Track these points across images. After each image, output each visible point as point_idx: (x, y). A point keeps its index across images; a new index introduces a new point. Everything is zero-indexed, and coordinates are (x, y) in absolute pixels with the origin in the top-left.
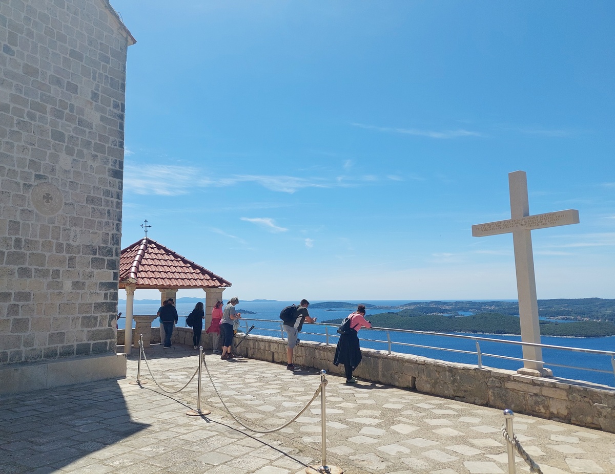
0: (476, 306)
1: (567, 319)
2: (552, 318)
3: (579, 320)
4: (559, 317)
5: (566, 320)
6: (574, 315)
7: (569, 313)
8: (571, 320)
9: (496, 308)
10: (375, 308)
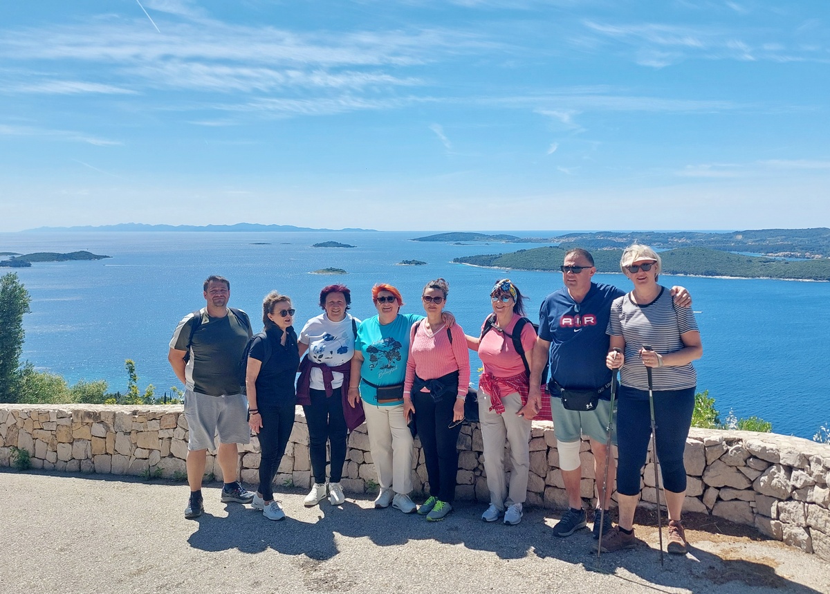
0: (660, 239)
1: (792, 256)
2: (770, 254)
3: (808, 258)
4: (780, 254)
5: (790, 257)
6: (799, 250)
7: (792, 248)
8: (797, 257)
9: (689, 241)
10: (520, 241)
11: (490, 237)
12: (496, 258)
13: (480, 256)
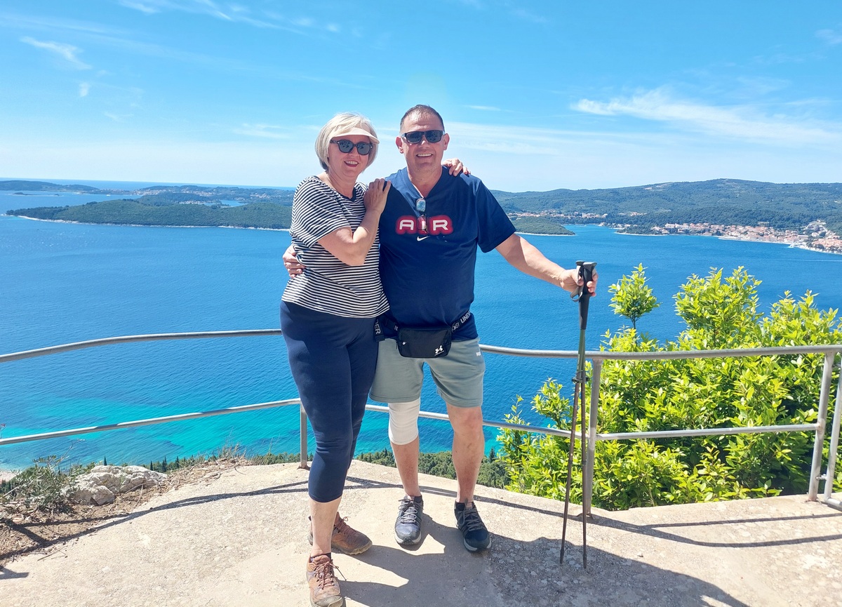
0: (243, 194)
9: (268, 197)
10: (97, 192)
11: (63, 187)
12: (60, 211)
13: (41, 208)
